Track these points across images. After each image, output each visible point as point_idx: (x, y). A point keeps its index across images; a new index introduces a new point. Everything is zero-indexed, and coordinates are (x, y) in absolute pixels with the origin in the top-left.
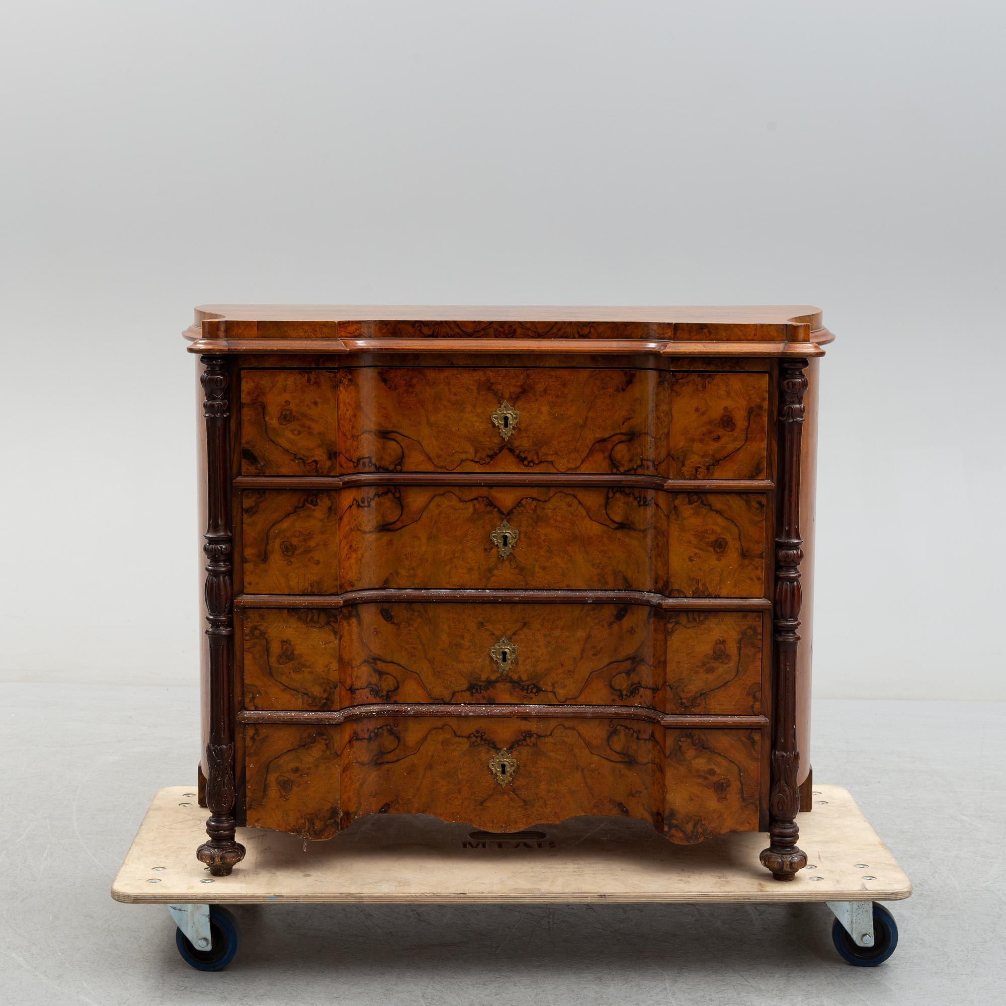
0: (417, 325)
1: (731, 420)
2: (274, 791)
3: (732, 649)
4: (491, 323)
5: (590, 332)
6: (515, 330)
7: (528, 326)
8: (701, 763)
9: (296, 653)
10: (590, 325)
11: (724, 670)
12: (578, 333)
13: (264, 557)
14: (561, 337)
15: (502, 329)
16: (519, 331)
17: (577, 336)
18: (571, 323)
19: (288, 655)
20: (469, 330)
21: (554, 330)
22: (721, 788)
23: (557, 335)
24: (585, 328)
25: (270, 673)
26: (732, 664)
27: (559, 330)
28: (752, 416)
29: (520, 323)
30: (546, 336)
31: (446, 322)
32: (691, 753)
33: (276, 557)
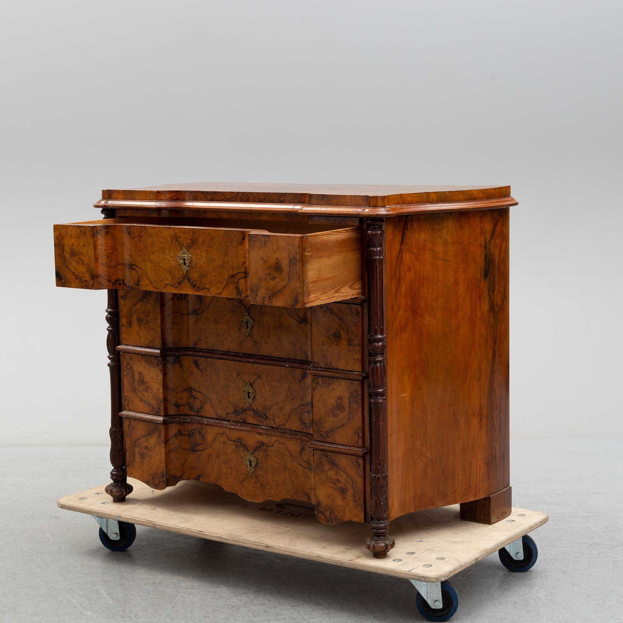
0: (205, 193)
1: (280, 266)
2: (138, 458)
3: (346, 403)
4: (238, 193)
5: (284, 199)
6: (249, 197)
7: (255, 195)
8: (332, 474)
9: (145, 380)
10: (285, 195)
11: (343, 416)
12: (279, 199)
13: (130, 324)
14: (271, 202)
15: (243, 197)
16: (251, 198)
17: (278, 201)
18: (275, 193)
19: (142, 382)
20: (228, 197)
21: (268, 198)
22: (343, 491)
23: (269, 200)
24: (282, 196)
25: (134, 390)
26: (346, 413)
27: (270, 198)
28: (291, 264)
29: (251, 193)
30: (263, 201)
31: (218, 192)
32: (327, 467)
33: (135, 324)
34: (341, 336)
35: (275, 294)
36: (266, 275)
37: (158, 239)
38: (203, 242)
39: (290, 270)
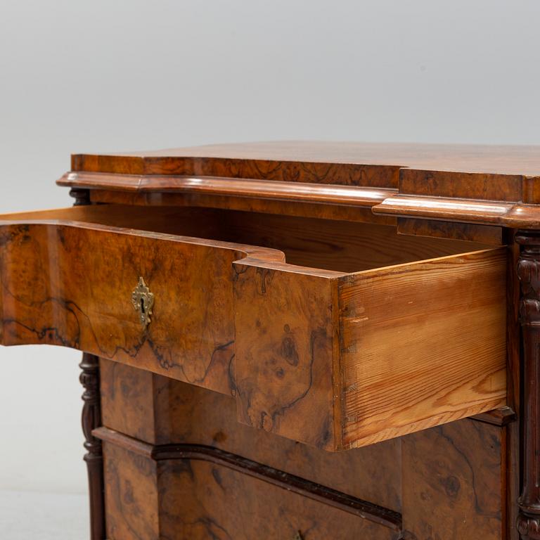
0: (228, 163)
4: (281, 163)
5: (361, 178)
6: (299, 172)
7: (309, 167)
10: (361, 169)
12: (351, 178)
13: (112, 393)
14: (336, 183)
15: (288, 171)
16: (302, 174)
17: (349, 182)
18: (344, 165)
19: (131, 497)
20: (264, 171)
21: (330, 174)
23: (333, 180)
24: (356, 171)
25: (121, 509)
27: (335, 174)
28: (315, 346)
29: (303, 163)
30: (324, 181)
31: (248, 161)
33: (118, 395)
34: (459, 486)
35: (283, 409)
36: (267, 363)
37: (104, 257)
38: (171, 270)
39: (313, 357)
